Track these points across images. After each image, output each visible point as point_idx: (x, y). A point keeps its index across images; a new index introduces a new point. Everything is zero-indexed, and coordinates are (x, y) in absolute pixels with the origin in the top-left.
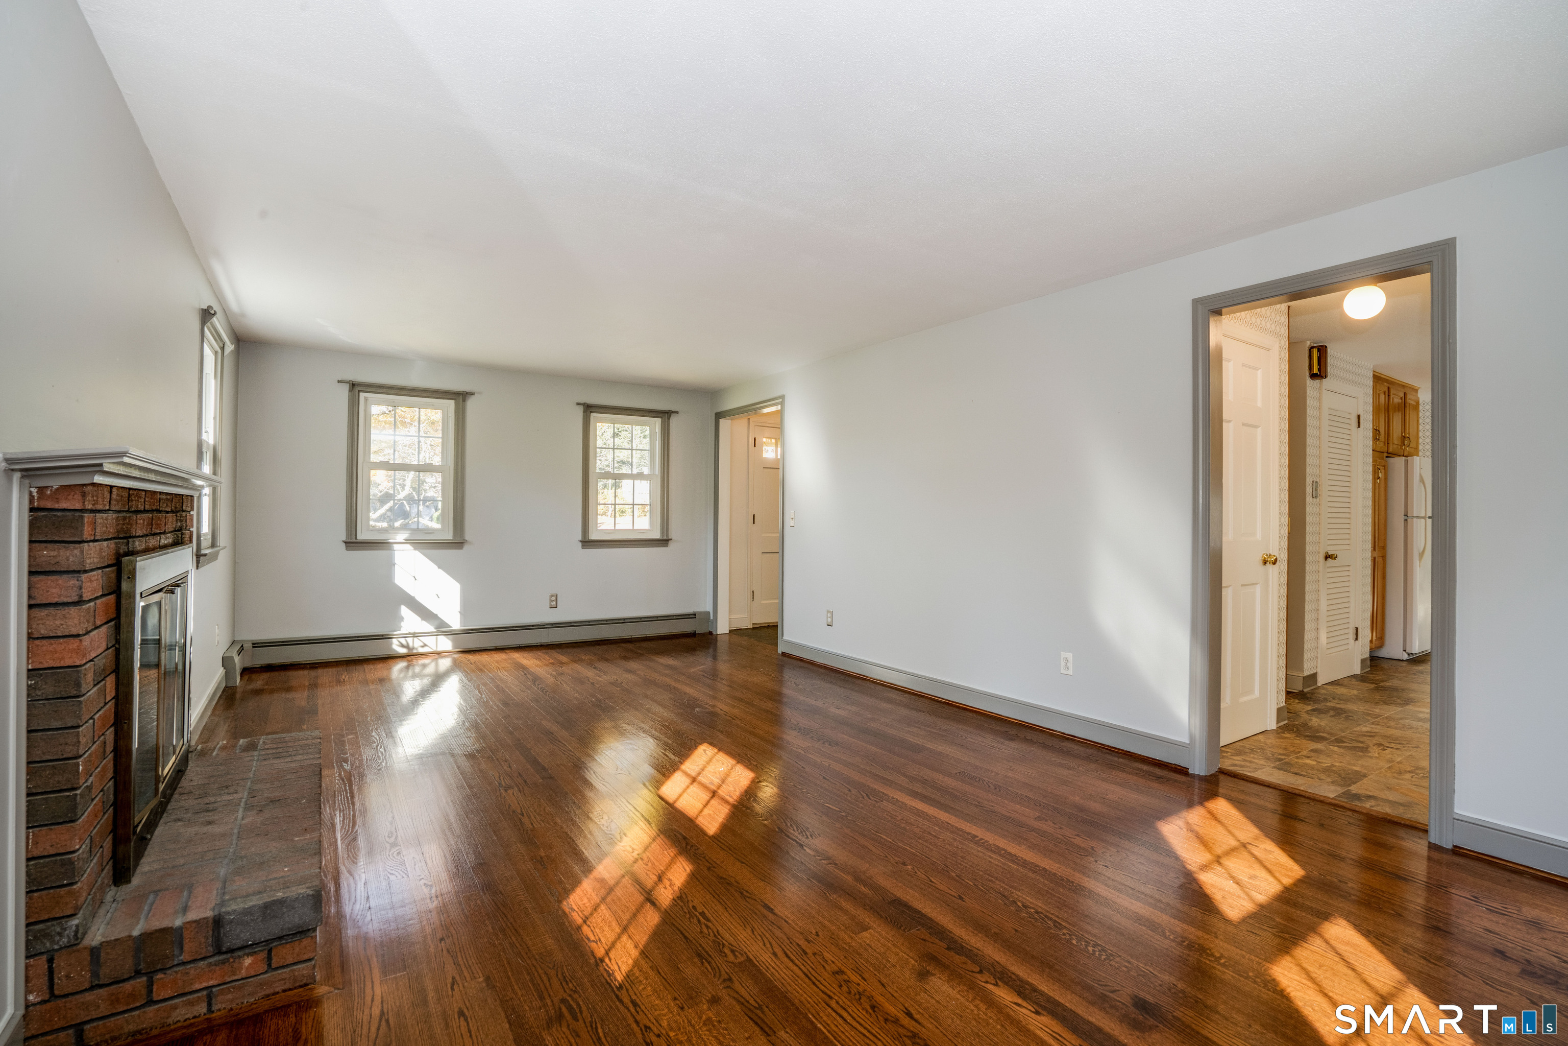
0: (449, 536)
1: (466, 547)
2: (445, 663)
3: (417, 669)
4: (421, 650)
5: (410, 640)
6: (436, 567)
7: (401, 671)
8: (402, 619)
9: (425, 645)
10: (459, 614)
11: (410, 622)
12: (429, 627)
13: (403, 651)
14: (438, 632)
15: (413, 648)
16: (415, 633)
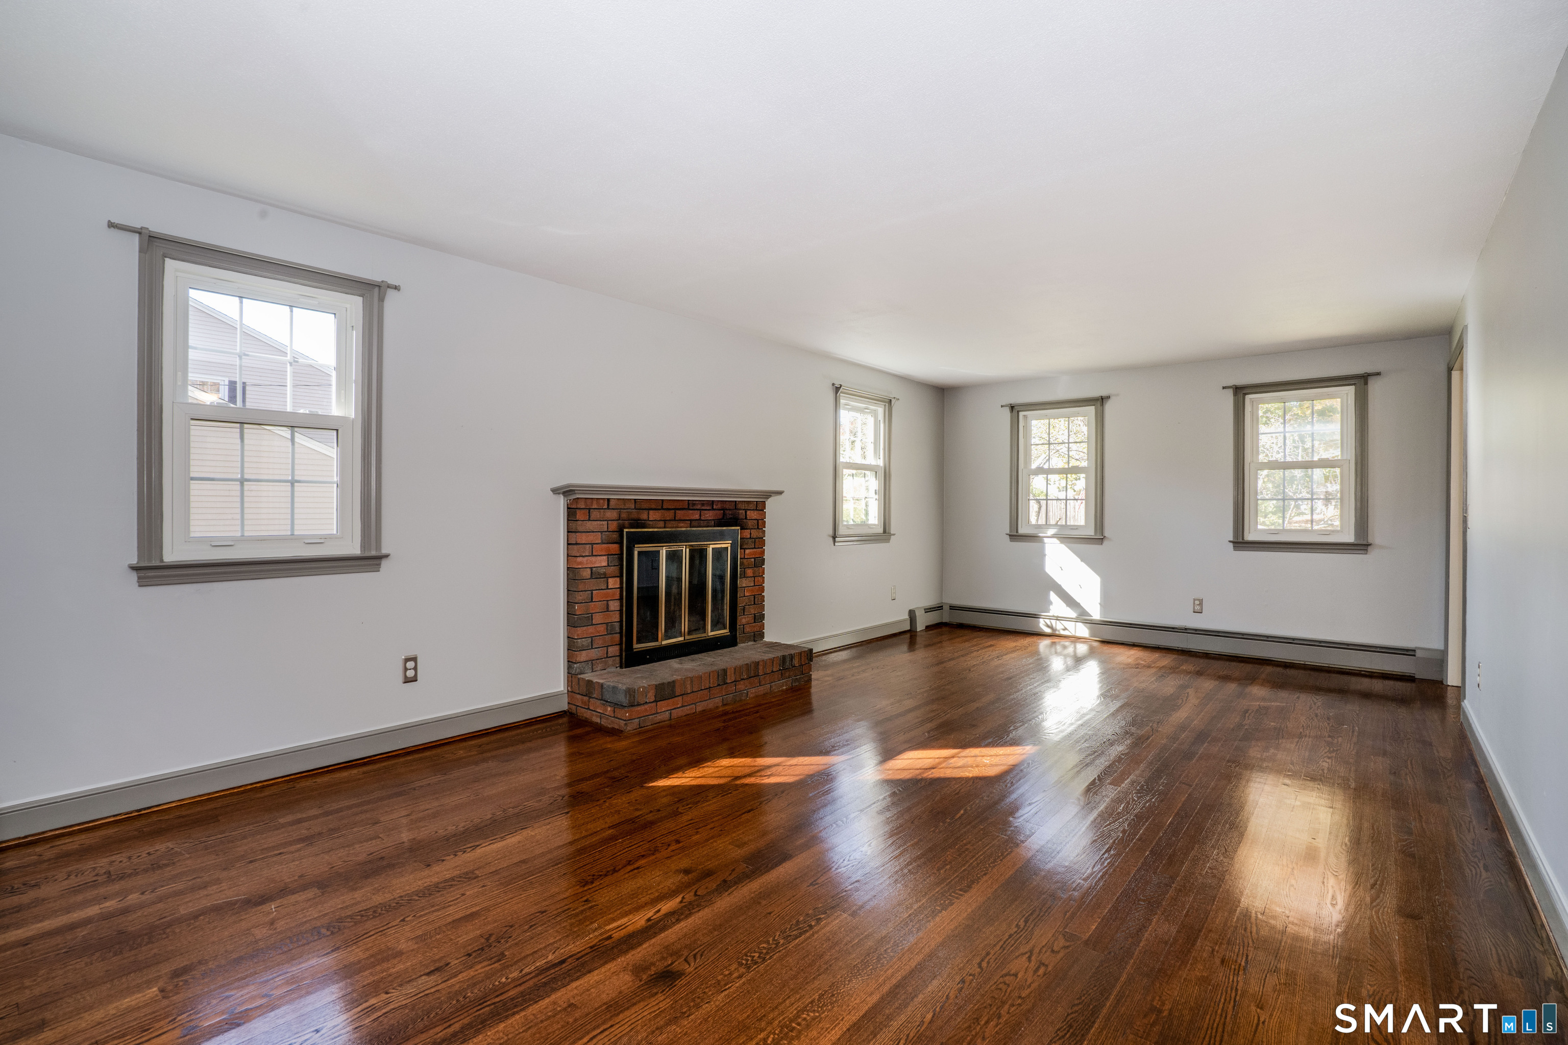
0: (1090, 532)
1: (1105, 542)
2: (1082, 649)
3: (1059, 648)
4: (1062, 633)
5: (1053, 622)
6: (1079, 560)
7: (1047, 646)
8: (1051, 603)
9: (1065, 629)
10: (1099, 606)
11: (1057, 607)
12: (1072, 614)
13: (1048, 630)
14: (1077, 618)
15: (1056, 630)
16: (1058, 617)
